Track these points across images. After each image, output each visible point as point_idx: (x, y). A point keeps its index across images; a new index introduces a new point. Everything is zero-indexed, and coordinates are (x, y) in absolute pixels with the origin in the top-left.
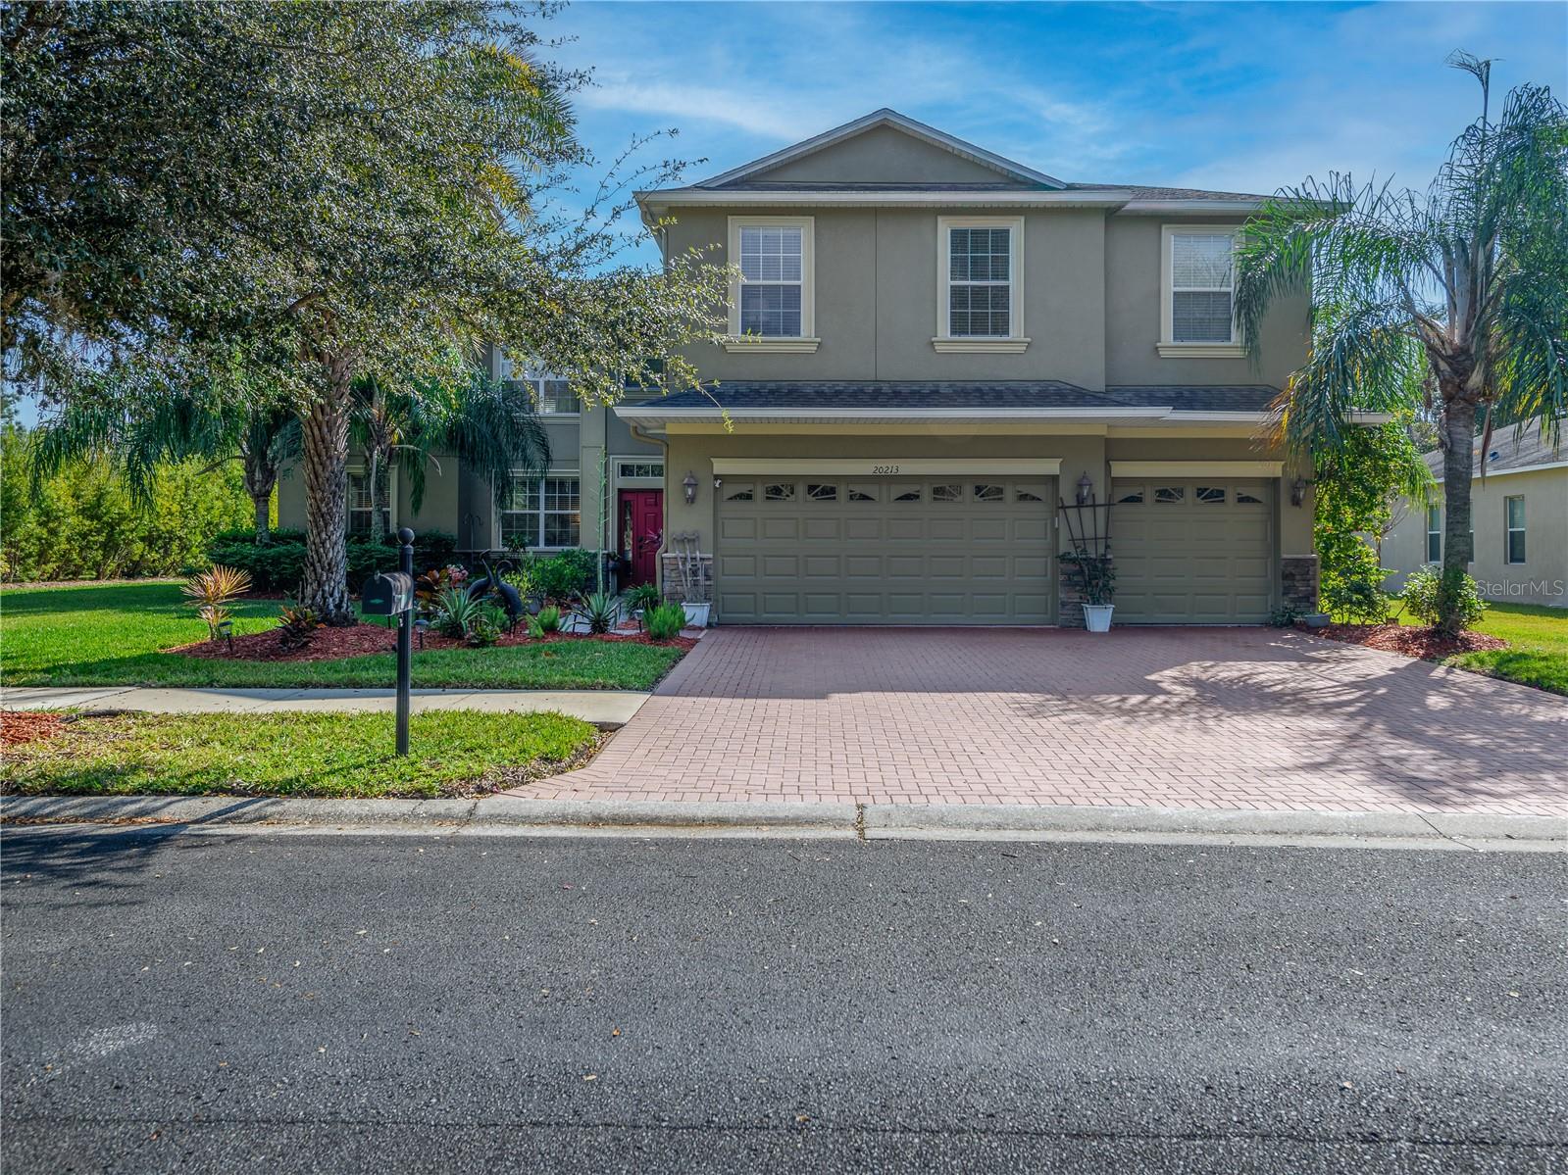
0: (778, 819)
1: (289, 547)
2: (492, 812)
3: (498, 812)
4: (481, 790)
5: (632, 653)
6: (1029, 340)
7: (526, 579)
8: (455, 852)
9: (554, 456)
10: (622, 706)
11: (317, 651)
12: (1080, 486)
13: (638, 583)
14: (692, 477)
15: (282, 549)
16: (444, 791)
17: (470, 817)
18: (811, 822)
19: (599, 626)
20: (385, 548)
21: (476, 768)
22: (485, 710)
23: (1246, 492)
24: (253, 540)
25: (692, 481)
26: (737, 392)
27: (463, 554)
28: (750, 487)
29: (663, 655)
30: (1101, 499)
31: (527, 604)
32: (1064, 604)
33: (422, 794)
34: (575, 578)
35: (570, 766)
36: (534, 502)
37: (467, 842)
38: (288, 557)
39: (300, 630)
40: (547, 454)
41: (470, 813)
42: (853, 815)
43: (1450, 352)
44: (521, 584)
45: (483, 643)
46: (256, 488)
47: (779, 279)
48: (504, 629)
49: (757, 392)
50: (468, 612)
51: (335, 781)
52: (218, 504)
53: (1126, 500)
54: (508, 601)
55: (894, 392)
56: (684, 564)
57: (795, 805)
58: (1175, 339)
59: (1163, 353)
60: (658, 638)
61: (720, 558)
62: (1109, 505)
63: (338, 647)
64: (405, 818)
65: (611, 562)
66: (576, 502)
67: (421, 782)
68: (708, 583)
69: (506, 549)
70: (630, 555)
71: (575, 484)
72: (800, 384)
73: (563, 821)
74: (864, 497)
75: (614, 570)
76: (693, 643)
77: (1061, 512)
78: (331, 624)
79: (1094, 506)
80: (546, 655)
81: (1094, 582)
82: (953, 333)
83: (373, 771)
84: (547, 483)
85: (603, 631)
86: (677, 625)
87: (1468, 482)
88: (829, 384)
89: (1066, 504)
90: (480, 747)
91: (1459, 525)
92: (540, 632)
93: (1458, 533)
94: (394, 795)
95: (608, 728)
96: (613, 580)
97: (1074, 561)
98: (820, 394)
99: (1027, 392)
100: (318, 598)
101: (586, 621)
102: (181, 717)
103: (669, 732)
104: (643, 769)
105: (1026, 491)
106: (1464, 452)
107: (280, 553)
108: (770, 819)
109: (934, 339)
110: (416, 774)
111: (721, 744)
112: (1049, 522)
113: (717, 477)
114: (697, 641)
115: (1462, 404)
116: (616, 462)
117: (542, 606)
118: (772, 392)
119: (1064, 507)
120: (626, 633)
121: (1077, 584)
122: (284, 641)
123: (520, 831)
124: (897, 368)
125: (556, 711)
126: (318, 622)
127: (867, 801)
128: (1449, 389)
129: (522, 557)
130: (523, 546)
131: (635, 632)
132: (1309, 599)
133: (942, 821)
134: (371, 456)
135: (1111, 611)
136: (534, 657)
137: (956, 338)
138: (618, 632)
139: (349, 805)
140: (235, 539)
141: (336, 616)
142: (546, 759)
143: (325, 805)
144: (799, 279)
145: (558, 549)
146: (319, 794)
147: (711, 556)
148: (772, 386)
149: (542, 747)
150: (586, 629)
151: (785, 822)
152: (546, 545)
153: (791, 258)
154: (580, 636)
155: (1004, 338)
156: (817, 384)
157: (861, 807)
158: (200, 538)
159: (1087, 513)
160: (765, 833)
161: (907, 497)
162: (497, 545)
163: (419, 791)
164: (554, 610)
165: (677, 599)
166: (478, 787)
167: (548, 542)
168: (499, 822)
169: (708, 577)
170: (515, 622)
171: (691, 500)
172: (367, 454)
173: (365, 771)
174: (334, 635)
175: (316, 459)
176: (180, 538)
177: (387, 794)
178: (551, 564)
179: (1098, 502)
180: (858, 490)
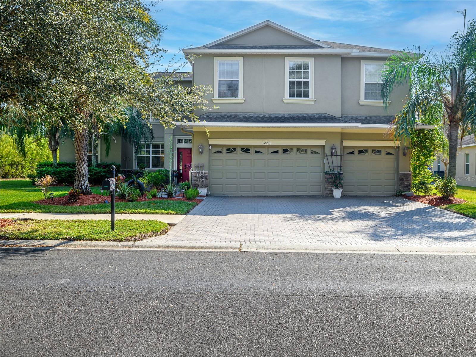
0: (218, 247)
1: (64, 168)
2: (139, 245)
3: (140, 245)
4: (135, 240)
5: (180, 204)
6: (315, 99)
7: (146, 180)
8: (130, 253)
9: (155, 136)
10: (176, 219)
11: (80, 202)
12: (332, 149)
13: (184, 181)
14: (201, 145)
15: (62, 169)
16: (125, 240)
17: (133, 246)
18: (227, 248)
19: (170, 195)
20: (97, 169)
21: (134, 234)
22: (135, 219)
23: (388, 151)
24: (51, 165)
25: (201, 147)
26: (216, 117)
27: (124, 170)
28: (221, 149)
29: (190, 205)
30: (339, 153)
31: (146, 188)
32: (326, 189)
33: (119, 240)
34: (162, 179)
35: (160, 234)
36: (148, 152)
37: (133, 251)
38: (64, 172)
39: (75, 196)
40: (152, 135)
41: (133, 245)
42: (239, 246)
43: (451, 106)
44: (144, 181)
45: (133, 200)
46: (53, 148)
47: (231, 78)
48: (139, 196)
49: (223, 117)
50: (127, 190)
51: (95, 236)
52: (35, 152)
53: (349, 153)
54: (140, 187)
55: (270, 117)
56: (199, 175)
57: (223, 244)
58: (365, 99)
59: (361, 104)
60: (189, 199)
61: (211, 173)
62: (341, 155)
63: (87, 201)
64: (115, 246)
65: (175, 173)
66: (162, 152)
67: (119, 237)
68: (207, 181)
69: (138, 169)
70: (182, 171)
71: (163, 146)
72: (238, 114)
73: (159, 247)
74: (260, 152)
75: (176, 176)
76: (201, 201)
77: (326, 157)
78: (84, 194)
79: (337, 155)
80: (153, 204)
81: (336, 181)
82: (290, 97)
83: (105, 234)
84: (153, 146)
85: (171, 197)
86: (195, 195)
87: (456, 149)
88: (248, 114)
89: (327, 155)
90: (134, 229)
91: (453, 163)
92: (151, 197)
93: (452, 165)
94: (112, 241)
95: (172, 225)
96: (176, 180)
97: (329, 174)
98: (245, 117)
99: (314, 117)
100: (80, 186)
101: (166, 193)
102: (46, 221)
103: (190, 226)
104: (181, 235)
105: (315, 150)
106: (455, 139)
107: (61, 170)
108: (215, 247)
109: (283, 99)
110: (117, 235)
111: (205, 229)
112: (322, 161)
113: (210, 145)
114: (202, 200)
115: (455, 123)
116: (177, 138)
117: (151, 189)
118: (228, 117)
119: (327, 156)
120: (179, 198)
121: (330, 182)
122: (70, 199)
123: (147, 249)
124: (271, 109)
125: (156, 220)
126: (80, 194)
127: (243, 243)
128: (450, 118)
129: (144, 172)
130: (144, 168)
131: (181, 197)
132: (408, 187)
133: (263, 248)
134: (92, 136)
135: (341, 190)
136: (149, 205)
137: (291, 98)
138: (176, 197)
139: (99, 243)
140: (45, 165)
141: (85, 191)
142: (153, 232)
143: (93, 243)
144: (238, 78)
145: (157, 169)
146: (91, 240)
147: (208, 172)
148: (228, 114)
149: (152, 229)
150: (166, 196)
151: (220, 248)
152: (152, 167)
153: (235, 71)
154: (164, 198)
155: (307, 99)
156: (244, 114)
157: (241, 244)
158: (29, 164)
159: (334, 158)
160: (214, 250)
161: (275, 152)
162: (135, 168)
163: (119, 239)
164: (155, 190)
165: (196, 186)
166: (135, 239)
167: (153, 167)
168: (141, 247)
169: (207, 179)
170: (142, 194)
171: (201, 153)
172: (91, 136)
173: (103, 234)
174: (85, 198)
175: (79, 141)
176: (22, 164)
177: (110, 240)
178: (154, 174)
179: (338, 154)
180: (258, 150)
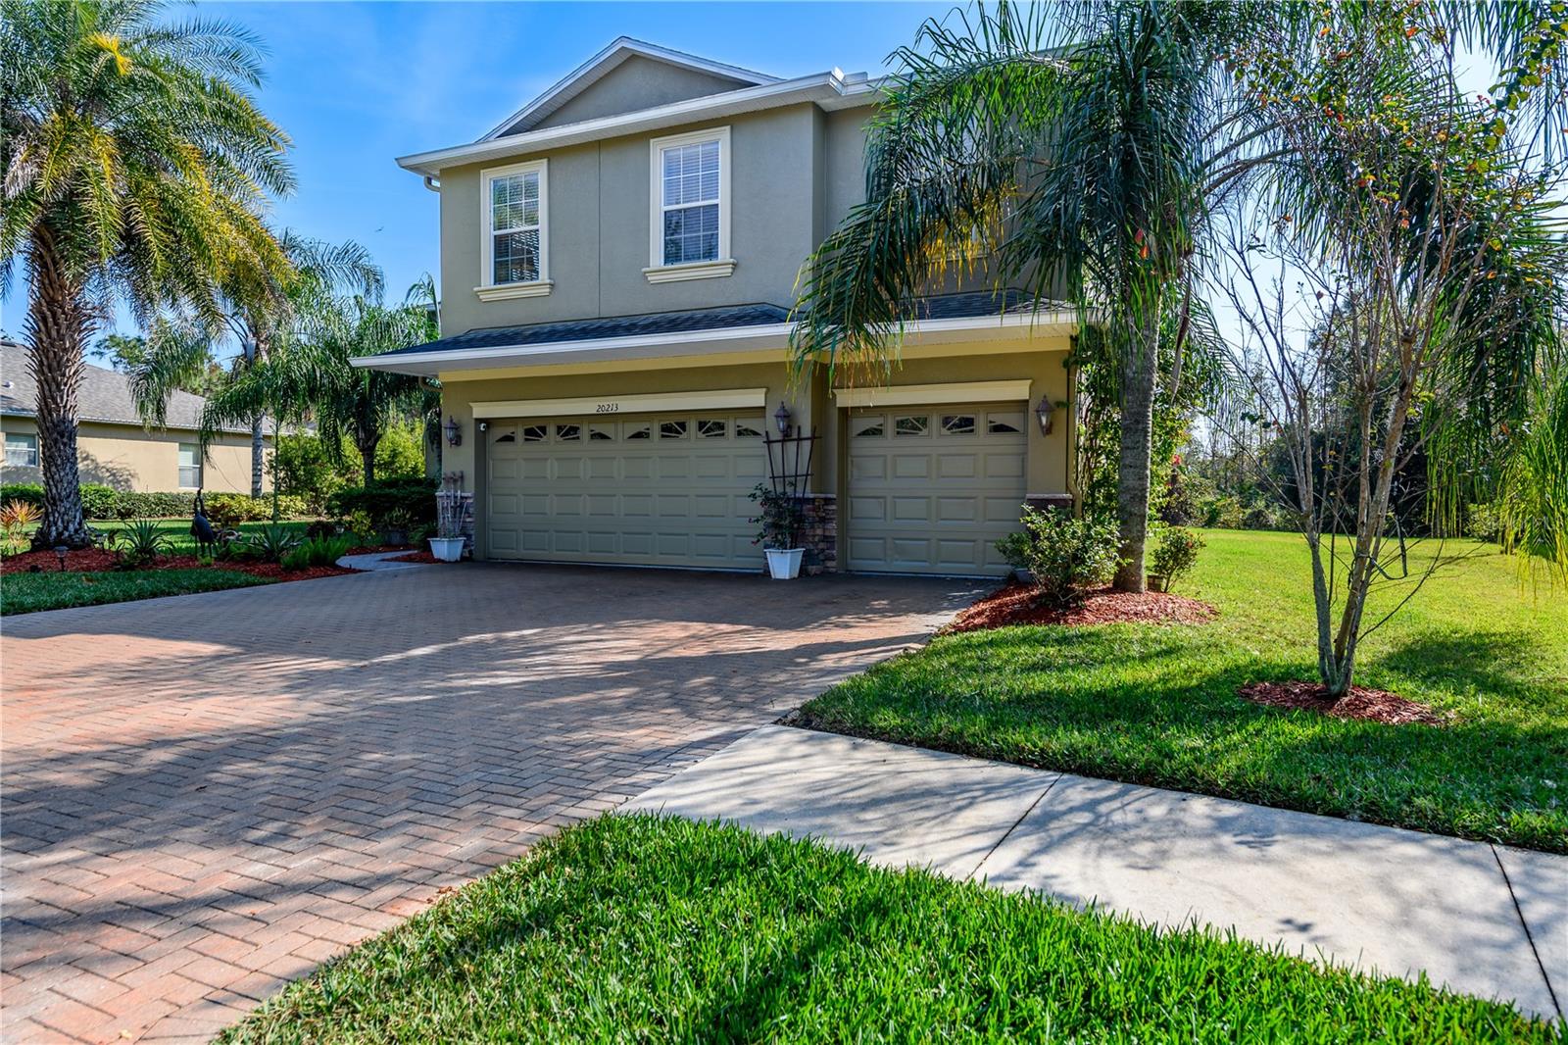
6: (735, 260)
12: (777, 417)
23: (1000, 419)
25: (451, 425)
47: (522, 226)
53: (866, 433)
61: (491, 497)
68: (469, 519)
72: (537, 326)
74: (603, 437)
77: (767, 447)
79: (800, 439)
82: (665, 261)
88: (560, 325)
89: (771, 438)
105: (744, 423)
109: (650, 269)
119: (768, 442)
124: (616, 306)
137: (670, 266)
144: (538, 223)
147: (471, 495)
148: (511, 331)
153: (531, 203)
155: (713, 262)
156: (549, 326)
159: (792, 446)
161: (638, 435)
169: (469, 515)
171: (456, 442)
179: (803, 435)
180: (599, 428)
